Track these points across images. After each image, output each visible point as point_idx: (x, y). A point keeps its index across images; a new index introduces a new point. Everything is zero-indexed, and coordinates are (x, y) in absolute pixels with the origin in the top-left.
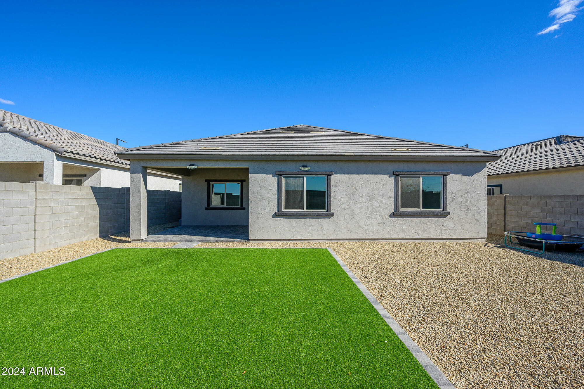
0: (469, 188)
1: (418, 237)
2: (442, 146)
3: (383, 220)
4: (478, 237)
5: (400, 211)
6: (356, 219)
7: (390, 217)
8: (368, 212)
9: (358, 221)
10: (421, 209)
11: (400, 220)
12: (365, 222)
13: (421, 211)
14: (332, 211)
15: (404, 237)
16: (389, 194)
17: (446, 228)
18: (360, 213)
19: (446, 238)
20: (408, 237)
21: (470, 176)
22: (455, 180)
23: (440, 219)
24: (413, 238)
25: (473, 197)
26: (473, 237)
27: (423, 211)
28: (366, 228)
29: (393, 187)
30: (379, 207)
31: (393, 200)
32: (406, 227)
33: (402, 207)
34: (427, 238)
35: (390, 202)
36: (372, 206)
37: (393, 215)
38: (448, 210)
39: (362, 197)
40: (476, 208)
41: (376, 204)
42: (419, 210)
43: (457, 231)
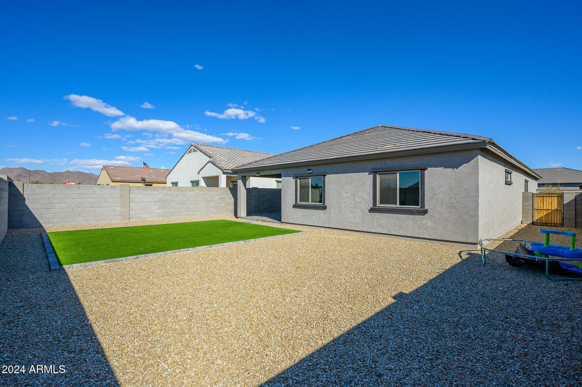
0: (453, 182)
1: (395, 233)
2: (447, 135)
3: (363, 214)
4: (466, 241)
5: (378, 206)
6: (343, 211)
7: (369, 212)
8: (352, 206)
9: (344, 214)
10: (398, 205)
11: (378, 215)
12: (349, 215)
13: (398, 207)
14: (326, 205)
15: (381, 231)
16: (368, 191)
17: (425, 227)
18: (345, 206)
19: (424, 237)
20: (385, 232)
21: (455, 169)
22: (436, 173)
23: (418, 217)
24: (389, 233)
25: (459, 193)
26: (459, 241)
27: (400, 207)
28: (350, 220)
29: (372, 184)
30: (360, 203)
31: (371, 195)
32: (382, 222)
33: (381, 203)
34: (403, 235)
35: (369, 198)
36: (355, 201)
37: (372, 210)
38: (426, 207)
39: (347, 193)
40: (463, 207)
41: (357, 199)
42: (396, 206)
43: (438, 232)
